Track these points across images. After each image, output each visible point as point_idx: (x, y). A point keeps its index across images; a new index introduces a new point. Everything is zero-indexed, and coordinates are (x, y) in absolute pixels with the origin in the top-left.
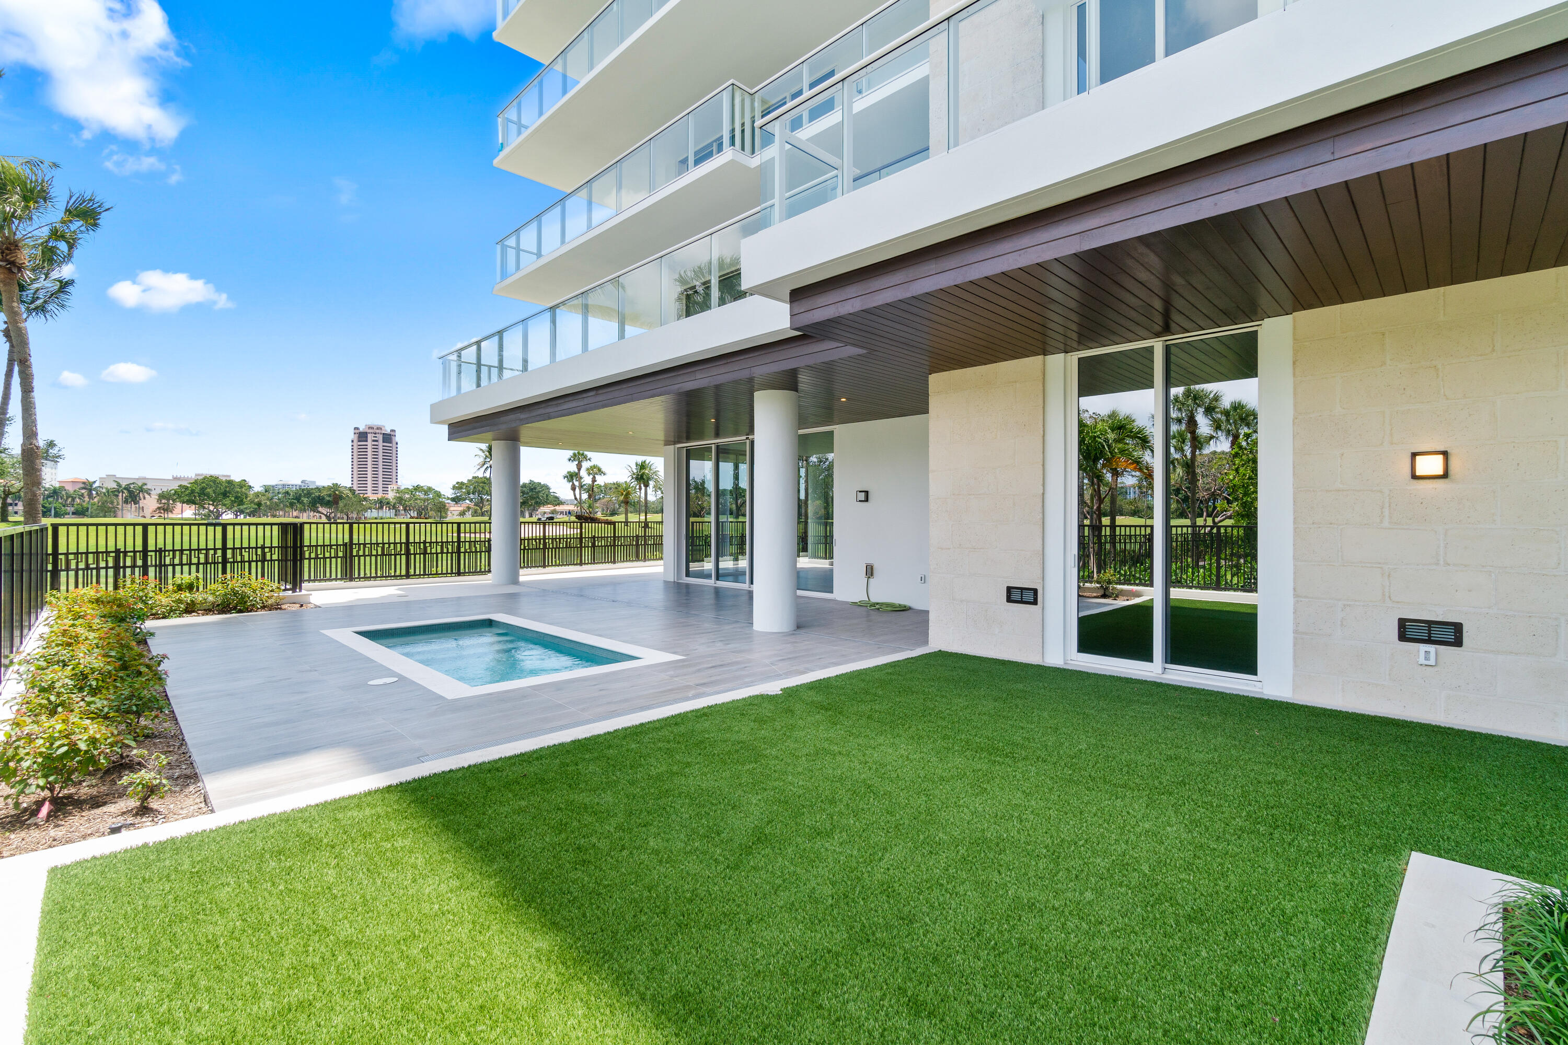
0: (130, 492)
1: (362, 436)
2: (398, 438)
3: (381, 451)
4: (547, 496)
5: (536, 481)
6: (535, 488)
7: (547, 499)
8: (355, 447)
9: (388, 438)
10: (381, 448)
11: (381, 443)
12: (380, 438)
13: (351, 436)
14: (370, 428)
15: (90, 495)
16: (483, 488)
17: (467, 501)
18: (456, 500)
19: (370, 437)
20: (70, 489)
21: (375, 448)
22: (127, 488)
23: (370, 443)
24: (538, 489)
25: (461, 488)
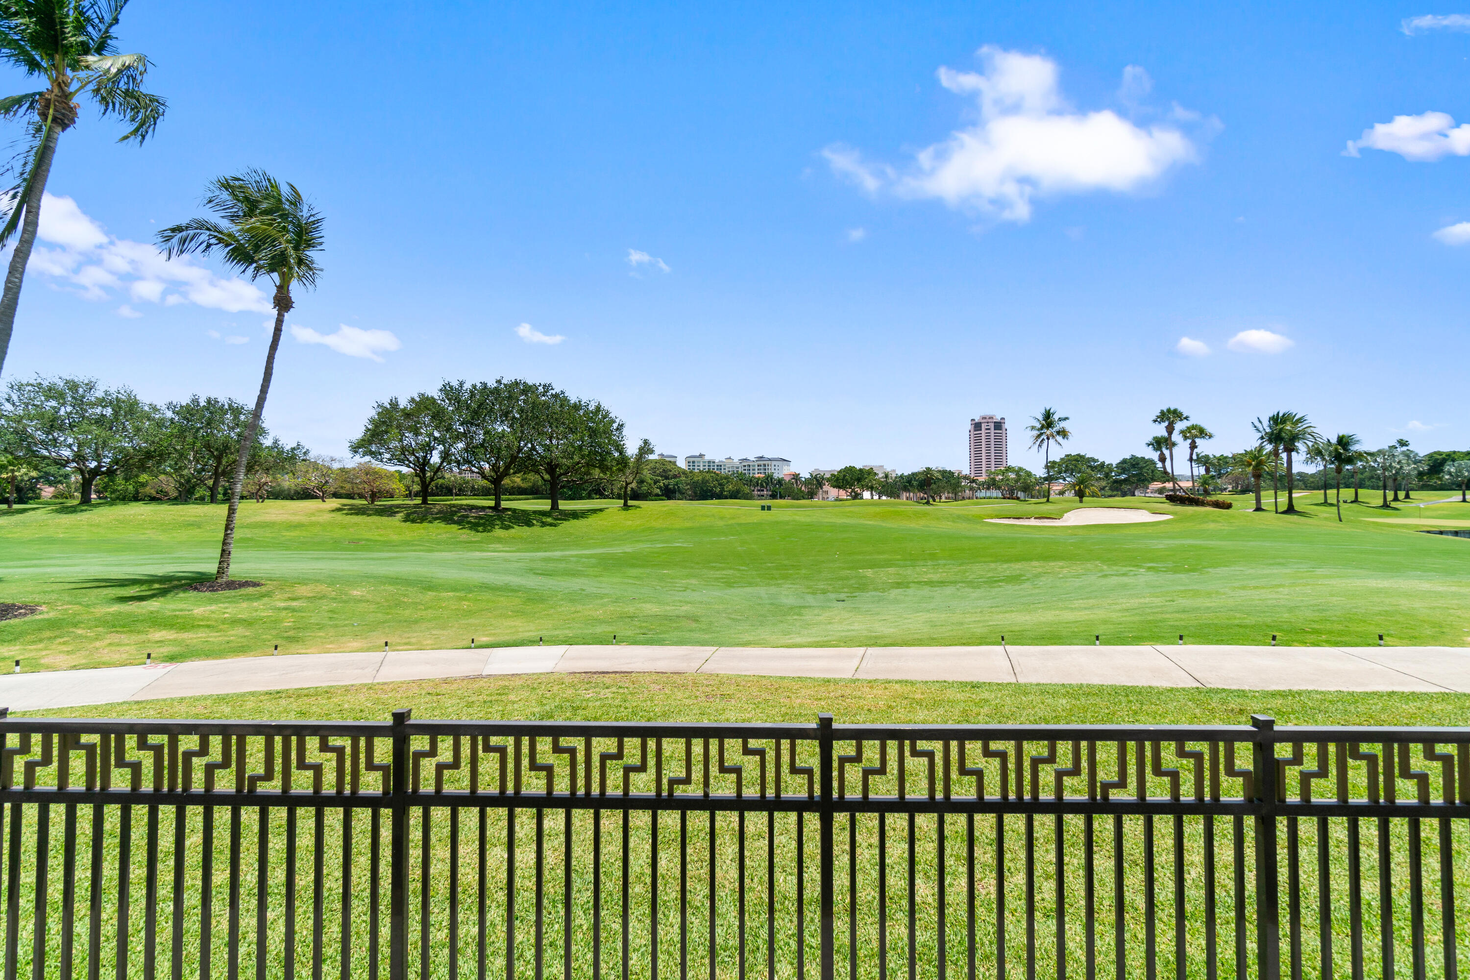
0: (817, 480)
1: (977, 426)
2: (1006, 426)
3: (992, 437)
4: (1153, 471)
5: (1139, 455)
6: (1138, 464)
7: (1153, 476)
8: (972, 436)
9: (998, 425)
10: (992, 435)
11: (992, 431)
12: (992, 426)
13: (969, 426)
14: (984, 418)
15: (797, 483)
16: (1076, 466)
17: (1061, 481)
18: (1049, 479)
19: (984, 426)
20: (787, 479)
21: (988, 436)
22: (816, 478)
23: (983, 431)
24: (1142, 464)
25: (1053, 467)
